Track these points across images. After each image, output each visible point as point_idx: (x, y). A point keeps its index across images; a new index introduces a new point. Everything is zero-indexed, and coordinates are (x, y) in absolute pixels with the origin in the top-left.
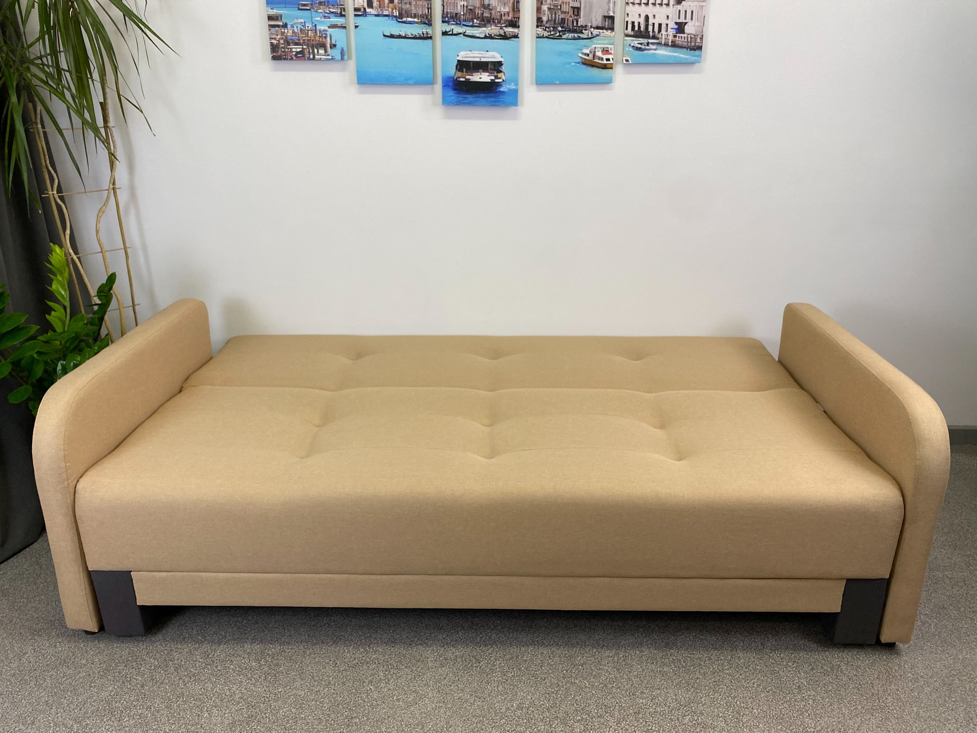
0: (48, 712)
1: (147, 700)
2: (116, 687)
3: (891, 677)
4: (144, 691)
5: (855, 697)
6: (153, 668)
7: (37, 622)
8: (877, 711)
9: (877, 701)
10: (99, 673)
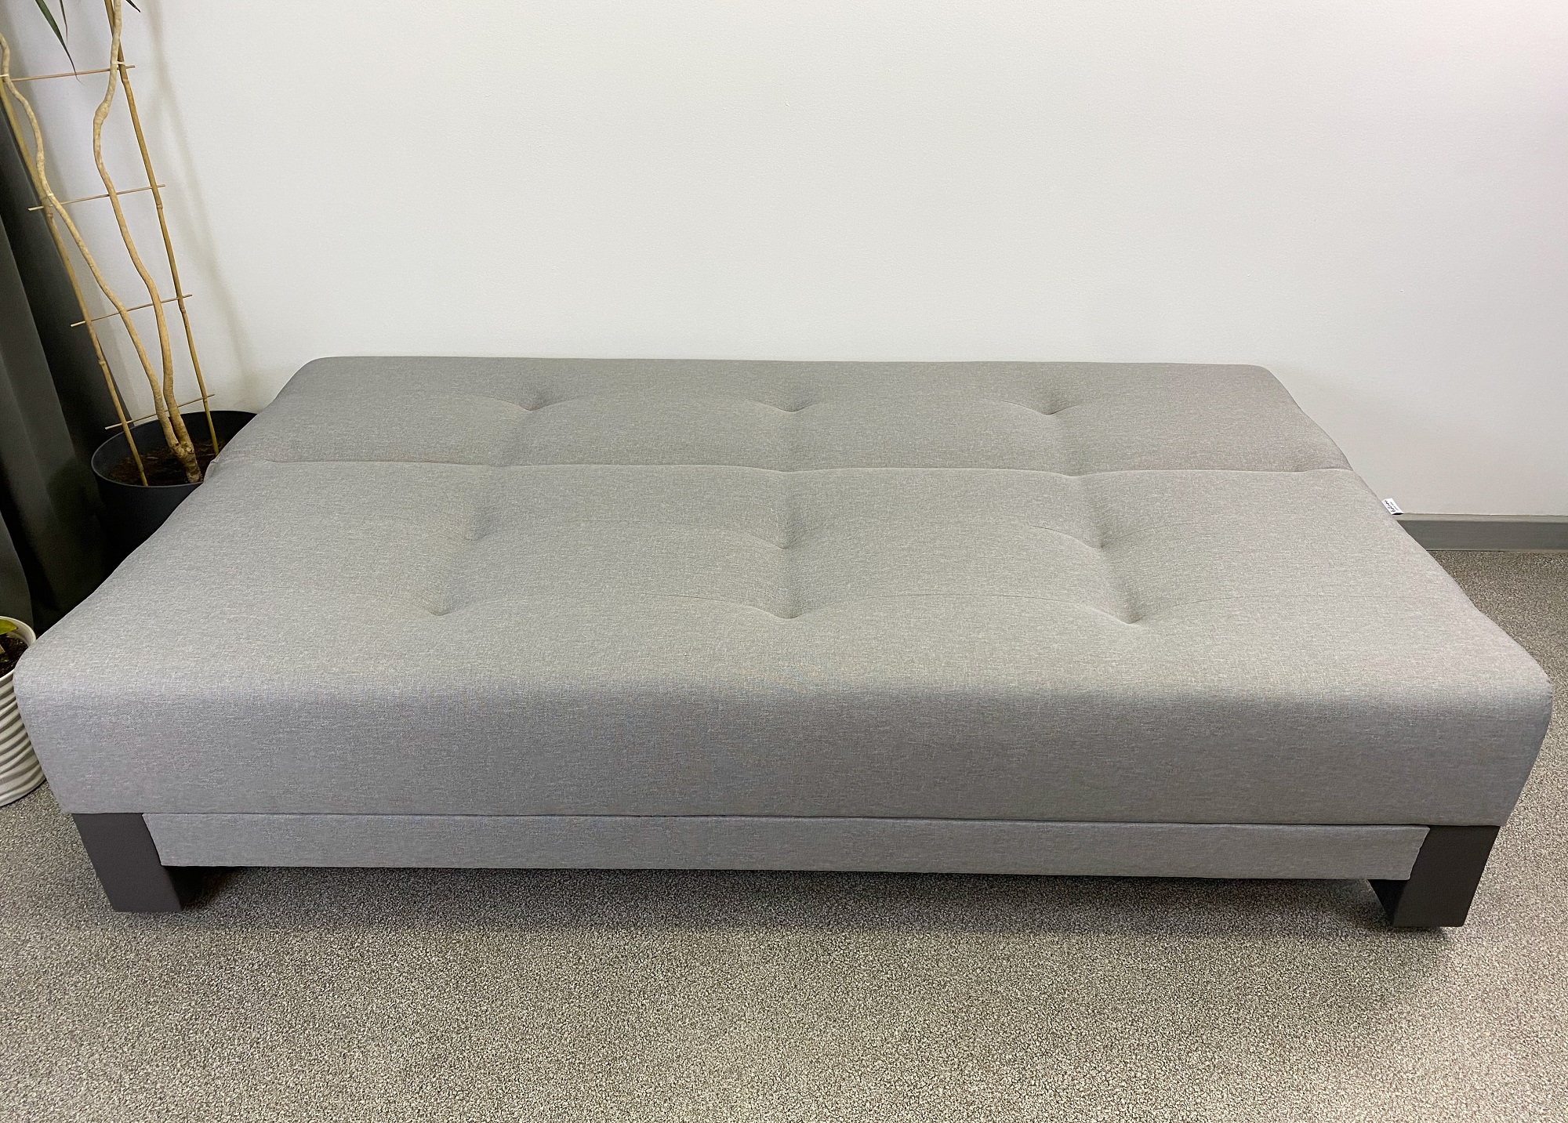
0: (76, 1052)
1: (250, 1028)
2: (193, 1004)
3: (1537, 978)
4: (243, 1011)
5: (1478, 1015)
6: (256, 967)
7: (41, 881)
8: (1518, 1040)
9: (1516, 1022)
10: (160, 978)
